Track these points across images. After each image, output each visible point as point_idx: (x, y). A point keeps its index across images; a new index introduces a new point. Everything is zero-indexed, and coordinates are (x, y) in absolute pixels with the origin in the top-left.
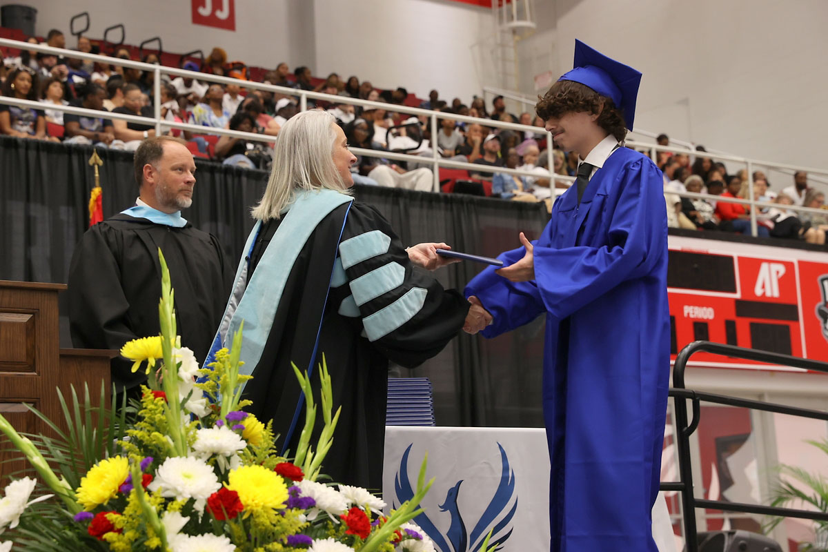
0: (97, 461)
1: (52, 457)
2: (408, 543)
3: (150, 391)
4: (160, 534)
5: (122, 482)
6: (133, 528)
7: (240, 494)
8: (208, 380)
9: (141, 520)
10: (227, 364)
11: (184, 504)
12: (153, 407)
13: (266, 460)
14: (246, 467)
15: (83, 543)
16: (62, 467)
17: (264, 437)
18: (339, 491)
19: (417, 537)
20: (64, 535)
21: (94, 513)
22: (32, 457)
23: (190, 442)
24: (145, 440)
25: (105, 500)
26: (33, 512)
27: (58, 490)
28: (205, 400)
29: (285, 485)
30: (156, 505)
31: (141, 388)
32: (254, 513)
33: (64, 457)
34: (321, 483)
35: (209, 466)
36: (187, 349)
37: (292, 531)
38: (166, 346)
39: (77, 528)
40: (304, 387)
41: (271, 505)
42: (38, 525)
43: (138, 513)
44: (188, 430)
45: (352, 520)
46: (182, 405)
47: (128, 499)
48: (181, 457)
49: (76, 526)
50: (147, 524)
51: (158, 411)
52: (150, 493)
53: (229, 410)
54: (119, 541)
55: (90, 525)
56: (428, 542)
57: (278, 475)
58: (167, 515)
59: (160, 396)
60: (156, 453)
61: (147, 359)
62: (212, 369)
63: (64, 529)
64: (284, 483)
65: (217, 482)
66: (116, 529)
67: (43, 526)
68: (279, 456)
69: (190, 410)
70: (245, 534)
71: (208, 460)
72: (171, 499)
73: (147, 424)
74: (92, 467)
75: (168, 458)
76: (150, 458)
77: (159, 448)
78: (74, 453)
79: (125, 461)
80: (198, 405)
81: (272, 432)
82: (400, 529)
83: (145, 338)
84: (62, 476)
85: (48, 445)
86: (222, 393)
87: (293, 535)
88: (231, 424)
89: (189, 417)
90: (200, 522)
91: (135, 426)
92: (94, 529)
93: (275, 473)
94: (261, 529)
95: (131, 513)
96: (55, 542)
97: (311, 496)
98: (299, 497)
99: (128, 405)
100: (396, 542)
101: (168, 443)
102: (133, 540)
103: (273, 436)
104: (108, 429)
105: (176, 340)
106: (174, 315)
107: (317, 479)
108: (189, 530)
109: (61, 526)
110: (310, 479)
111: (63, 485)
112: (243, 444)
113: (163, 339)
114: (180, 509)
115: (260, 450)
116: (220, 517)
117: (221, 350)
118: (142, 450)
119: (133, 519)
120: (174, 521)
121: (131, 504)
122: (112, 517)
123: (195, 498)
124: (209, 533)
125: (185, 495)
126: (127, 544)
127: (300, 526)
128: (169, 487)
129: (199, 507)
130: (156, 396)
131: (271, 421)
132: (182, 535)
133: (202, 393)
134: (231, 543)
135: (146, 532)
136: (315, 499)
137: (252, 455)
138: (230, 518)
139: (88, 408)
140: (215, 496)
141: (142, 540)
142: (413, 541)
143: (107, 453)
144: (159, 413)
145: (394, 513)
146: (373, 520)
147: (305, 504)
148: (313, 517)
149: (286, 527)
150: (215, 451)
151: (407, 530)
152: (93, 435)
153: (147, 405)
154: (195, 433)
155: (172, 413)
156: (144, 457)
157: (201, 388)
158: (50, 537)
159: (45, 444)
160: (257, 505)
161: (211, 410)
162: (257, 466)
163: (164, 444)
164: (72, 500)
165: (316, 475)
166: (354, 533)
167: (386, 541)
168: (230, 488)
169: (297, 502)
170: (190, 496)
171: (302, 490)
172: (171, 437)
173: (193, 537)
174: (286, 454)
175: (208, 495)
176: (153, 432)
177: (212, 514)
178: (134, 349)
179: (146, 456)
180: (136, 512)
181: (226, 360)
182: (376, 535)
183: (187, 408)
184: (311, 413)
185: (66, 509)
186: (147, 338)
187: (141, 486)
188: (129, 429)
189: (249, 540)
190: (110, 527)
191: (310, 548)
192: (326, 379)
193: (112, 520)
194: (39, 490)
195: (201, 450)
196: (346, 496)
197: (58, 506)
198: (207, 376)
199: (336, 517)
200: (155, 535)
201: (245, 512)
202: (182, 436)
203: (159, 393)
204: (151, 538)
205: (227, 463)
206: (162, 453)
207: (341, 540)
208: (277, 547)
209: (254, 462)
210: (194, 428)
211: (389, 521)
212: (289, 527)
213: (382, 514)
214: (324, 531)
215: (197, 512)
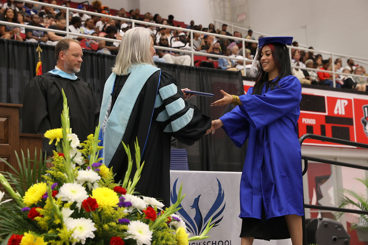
0: (32, 184)
1: (13, 182)
2: (174, 223)
3: (57, 153)
4: (60, 218)
5: (44, 194)
6: (48, 215)
7: (97, 200)
8: (84, 148)
9: (52, 211)
10: (92, 140)
11: (71, 204)
12: (57, 160)
13: (110, 185)
14: (100, 188)
15: (26, 221)
16: (17, 187)
17: (109, 175)
18: (143, 199)
19: (178, 220)
20: (17, 217)
21: (31, 209)
22: (3, 182)
23: (75, 176)
24: (54, 175)
25: (36, 202)
26: (4, 207)
27: (15, 197)
28: (82, 158)
29: (118, 196)
30: (59, 205)
31: (53, 152)
32: (103, 209)
33: (18, 182)
34: (135, 196)
35: (83, 187)
37: (121, 217)
38: (64, 133)
39: (23, 214)
40: (127, 152)
41: (111, 205)
42: (5, 213)
43: (50, 208)
44: (74, 171)
45: (148, 212)
46: (72, 160)
47: (46, 202)
48: (71, 183)
49: (23, 213)
50: (54, 213)
51: (60, 162)
52: (56, 199)
53: (93, 162)
54: (42, 220)
55: (29, 213)
56: (183, 222)
57: (115, 191)
58: (64, 209)
59: (62, 155)
60: (60, 181)
61: (56, 139)
62: (86, 143)
63: (17, 215)
64: (117, 195)
65: (87, 194)
66: (40, 215)
67: (8, 214)
68: (116, 183)
69: (76, 162)
70: (99, 218)
71: (83, 184)
72: (66, 202)
73: (56, 168)
74: (30, 187)
75: (64, 184)
76: (57, 184)
77: (61, 179)
78: (22, 180)
79: (45, 184)
80: (79, 160)
81: (113, 172)
82: (170, 216)
83: (55, 129)
84: (17, 191)
85: (11, 177)
86: (90, 154)
87: (121, 219)
88: (94, 168)
89: (75, 165)
90: (79, 212)
91: (51, 168)
92: (30, 215)
93: (113, 191)
94: (106, 216)
95: (47, 208)
96: (13, 221)
97: (130, 201)
98: (124, 202)
99: (47, 159)
100: (168, 222)
101: (65, 176)
102: (48, 220)
103: (113, 174)
104: (38, 170)
105: (69, 130)
106: (69, 119)
108: (74, 216)
109: (16, 213)
110: (130, 194)
111: (17, 195)
112: (99, 178)
113: (63, 129)
114: (69, 206)
115: (107, 180)
116: (88, 210)
117: (90, 135)
118: (53, 179)
119: (48, 211)
120: (67, 212)
121: (47, 204)
122: (38, 210)
123: (77, 201)
124: (83, 217)
125: (72, 200)
126: (45, 222)
127: (124, 214)
128: (65, 196)
129: (79, 205)
130: (60, 155)
131: (112, 167)
132: (70, 218)
133: (81, 155)
134: (93, 222)
135: (54, 217)
136: (132, 202)
137: (103, 183)
138: (92, 211)
139: (29, 160)
140: (86, 201)
141: (52, 220)
142: (176, 222)
143: (37, 181)
144: (61, 163)
145: (167, 209)
146: (158, 212)
147: (127, 205)
148: (131, 211)
150: (86, 180)
151: (173, 217)
152: (31, 173)
153: (56, 159)
154: (77, 172)
155: (67, 163)
156: (54, 183)
157: (81, 152)
158: (11, 219)
159: (9, 176)
160: (105, 205)
161: (85, 162)
162: (105, 188)
163: (63, 177)
164: (21, 202)
165: (133, 192)
166: (149, 218)
167: (163, 222)
168: (92, 197)
169: (123, 204)
170: (74, 201)
171: (126, 198)
172: (66, 174)
173: (75, 219)
175: (82, 200)
176: (58, 171)
177: (84, 209)
178: (50, 134)
179: (55, 182)
180: (49, 207)
182: (159, 219)
183: (74, 161)
184: (130, 164)
185: (18, 206)
186: (56, 129)
187: (51, 196)
188: (47, 170)
189: (101, 221)
190: (38, 214)
191: (129, 225)
192: (137, 149)
193: (38, 211)
194: (7, 197)
195: (80, 180)
196: (146, 202)
197: (15, 204)
198: (83, 146)
199: (141, 211)
200: (58, 218)
201: (99, 208)
202: (71, 173)
203: (61, 154)
204: (57, 219)
205: (92, 186)
206: (62, 181)
207: (143, 221)
208: (114, 224)
209: (104, 186)
210: (77, 170)
211: (165, 213)
212: (119, 215)
213: (162, 210)
214: (135, 217)
215: (78, 208)
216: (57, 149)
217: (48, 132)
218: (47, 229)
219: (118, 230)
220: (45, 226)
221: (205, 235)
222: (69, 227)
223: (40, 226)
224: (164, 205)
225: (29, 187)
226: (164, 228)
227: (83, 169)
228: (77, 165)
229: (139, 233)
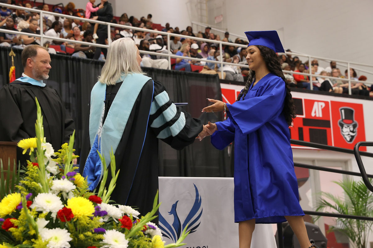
0: (6, 194)
2: (150, 231)
3: (31, 163)
4: (35, 228)
5: (18, 205)
6: (23, 226)
7: (72, 210)
8: (58, 157)
9: (27, 222)
10: (67, 149)
11: (46, 215)
12: (32, 170)
13: (85, 194)
14: (75, 198)
17: (84, 184)
18: (118, 207)
19: (154, 228)
21: (5, 220)
23: (49, 186)
24: (29, 185)
25: (10, 213)
28: (57, 167)
29: (93, 206)
30: (34, 215)
31: (27, 161)
32: (79, 219)
34: (110, 204)
35: (58, 197)
36: (48, 143)
37: (96, 227)
38: (38, 142)
41: (87, 215)
43: (25, 219)
44: (48, 181)
45: (124, 221)
46: (45, 168)
47: (20, 213)
48: (45, 193)
50: (29, 224)
51: (34, 172)
52: (31, 209)
53: (68, 171)
54: (16, 231)
55: (3, 224)
56: (159, 230)
57: (90, 201)
58: (38, 220)
60: (34, 191)
61: (30, 148)
62: (60, 152)
64: (93, 205)
65: (62, 204)
66: (14, 226)
68: (91, 192)
69: (50, 172)
70: (75, 228)
71: (58, 194)
72: (41, 212)
73: (30, 178)
74: (4, 197)
75: (39, 194)
76: (31, 194)
77: (36, 189)
79: (19, 195)
80: (53, 168)
82: (146, 225)
83: (29, 139)
86: (65, 163)
88: (69, 178)
89: (49, 174)
91: (25, 178)
92: (4, 226)
93: (89, 200)
94: (81, 226)
95: (22, 219)
98: (100, 211)
99: (21, 169)
100: (144, 231)
101: (39, 186)
102: (23, 231)
104: (12, 180)
105: (43, 139)
106: (43, 128)
107: (108, 202)
108: (48, 226)
110: (105, 203)
112: (74, 187)
113: (37, 138)
114: (44, 217)
115: (82, 190)
116: (63, 221)
117: (64, 144)
118: (27, 190)
119: (23, 221)
120: (42, 222)
121: (22, 215)
122: (13, 220)
123: (52, 211)
124: (58, 227)
125: (47, 211)
126: (20, 233)
127: (100, 224)
128: (40, 207)
129: (54, 215)
130: (34, 165)
132: (46, 229)
134: (68, 232)
135: (29, 227)
136: (107, 211)
137: (78, 192)
138: (68, 221)
139: (2, 170)
140: (61, 211)
141: (27, 231)
142: (152, 230)
143: (10, 191)
144: (36, 173)
145: (143, 217)
146: (133, 221)
147: (103, 214)
148: (106, 220)
149: (93, 225)
150: (61, 190)
151: (149, 225)
152: (4, 183)
153: (30, 169)
154: (52, 182)
155: (41, 173)
156: (28, 193)
157: (55, 161)
160: (80, 215)
161: (60, 171)
162: (80, 197)
163: (37, 187)
165: (108, 200)
166: (125, 227)
167: (139, 230)
168: (68, 207)
169: (99, 213)
170: (49, 211)
171: (101, 208)
172: (41, 184)
173: (50, 230)
174: (94, 191)
175: (57, 211)
176: (32, 181)
177: (59, 219)
178: (24, 143)
180: (24, 218)
181: (67, 148)
182: (135, 228)
183: (48, 170)
184: (106, 173)
186: (30, 138)
187: (26, 207)
188: (22, 180)
189: (76, 230)
190: (12, 225)
191: (104, 234)
193: (13, 222)
195: (55, 190)
196: (122, 210)
198: (57, 156)
199: (117, 219)
200: (33, 229)
201: (75, 218)
202: (46, 183)
203: (36, 164)
204: (31, 230)
205: (67, 196)
206: (36, 191)
207: (119, 230)
208: (89, 234)
209: (79, 195)
210: (51, 179)
211: (140, 221)
212: (95, 225)
213: (138, 218)
214: (111, 226)
215: (53, 218)
216: (31, 159)
217: (21, 141)
218: (22, 240)
219: (94, 240)
220: (20, 237)
221: (181, 243)
222: (44, 238)
223: (15, 237)
224: (140, 214)
225: (2, 198)
226: (140, 236)
227: (57, 179)
228: (52, 174)
229: (115, 242)
